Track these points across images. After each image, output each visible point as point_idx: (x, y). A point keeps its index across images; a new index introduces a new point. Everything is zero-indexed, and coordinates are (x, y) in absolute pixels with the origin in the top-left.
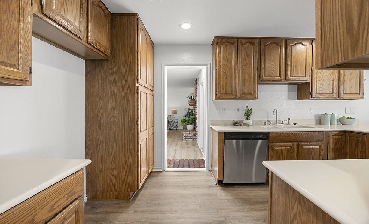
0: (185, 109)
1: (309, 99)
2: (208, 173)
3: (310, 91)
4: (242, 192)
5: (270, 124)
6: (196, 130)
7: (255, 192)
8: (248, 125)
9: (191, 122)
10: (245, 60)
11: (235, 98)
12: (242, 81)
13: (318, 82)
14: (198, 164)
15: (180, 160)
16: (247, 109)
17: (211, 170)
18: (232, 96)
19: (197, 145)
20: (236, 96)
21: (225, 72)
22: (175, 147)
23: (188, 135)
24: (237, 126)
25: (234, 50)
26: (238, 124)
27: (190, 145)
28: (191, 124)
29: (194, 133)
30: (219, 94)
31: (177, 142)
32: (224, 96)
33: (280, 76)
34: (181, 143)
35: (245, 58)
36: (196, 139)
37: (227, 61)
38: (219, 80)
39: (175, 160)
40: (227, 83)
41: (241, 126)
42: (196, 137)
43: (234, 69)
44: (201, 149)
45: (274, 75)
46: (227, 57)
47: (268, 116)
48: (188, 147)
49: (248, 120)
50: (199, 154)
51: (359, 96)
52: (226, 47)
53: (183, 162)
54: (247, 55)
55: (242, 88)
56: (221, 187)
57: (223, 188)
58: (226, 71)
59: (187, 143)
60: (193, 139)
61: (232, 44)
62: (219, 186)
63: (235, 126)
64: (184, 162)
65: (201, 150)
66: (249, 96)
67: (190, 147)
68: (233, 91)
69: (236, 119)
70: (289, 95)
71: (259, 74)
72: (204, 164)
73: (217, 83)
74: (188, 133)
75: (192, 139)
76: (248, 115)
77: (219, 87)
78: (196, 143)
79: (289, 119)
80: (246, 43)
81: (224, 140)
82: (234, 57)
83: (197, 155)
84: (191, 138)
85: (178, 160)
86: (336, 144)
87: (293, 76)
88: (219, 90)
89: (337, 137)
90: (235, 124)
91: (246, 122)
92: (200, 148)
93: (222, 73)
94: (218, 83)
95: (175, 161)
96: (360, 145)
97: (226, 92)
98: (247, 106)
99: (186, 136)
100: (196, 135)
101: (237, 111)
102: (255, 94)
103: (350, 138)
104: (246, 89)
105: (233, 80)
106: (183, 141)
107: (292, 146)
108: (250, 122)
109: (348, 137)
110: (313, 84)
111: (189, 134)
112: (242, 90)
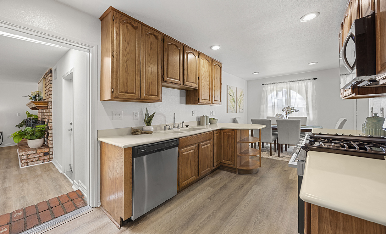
0: (19, 115)
1: (197, 104)
2: (98, 213)
3: (198, 97)
4: (159, 221)
5: (169, 128)
6: (50, 146)
7: (172, 211)
8: (150, 132)
9: (38, 134)
10: (150, 54)
11: (139, 99)
12: (146, 78)
13: (203, 89)
14: (70, 202)
15: (24, 210)
16: (147, 114)
17: (101, 205)
18: (135, 96)
19: (54, 169)
20: (139, 96)
21: (126, 63)
22: (3, 183)
23: (33, 156)
24: (137, 134)
25: (137, 38)
26: (139, 132)
27: (39, 172)
28: (38, 138)
29: (46, 150)
30: (118, 92)
31: (6, 172)
32: (125, 96)
33: (180, 80)
34: (15, 173)
35: (149, 52)
36: (51, 160)
37: (128, 48)
38: (118, 72)
39: (11, 214)
40: (128, 78)
41: (142, 134)
42: (51, 157)
43: (137, 62)
44: (65, 174)
45: (175, 78)
46: (128, 43)
47: (165, 121)
48: (37, 177)
49: (149, 126)
50: (64, 183)
51: (220, 103)
52: (127, 29)
53: (36, 212)
54: (151, 48)
55: (146, 87)
56: (129, 229)
57: (133, 228)
58: (128, 61)
59: (33, 170)
60: (44, 160)
61: (135, 28)
62: (126, 228)
63: (135, 134)
64: (37, 210)
65: (64, 176)
66: (153, 97)
67: (41, 176)
68: (136, 90)
69: (134, 126)
70: (181, 99)
71: (162, 74)
72: (82, 199)
73: (114, 76)
74: (34, 152)
75: (42, 161)
76: (149, 120)
77: (117, 82)
78: (51, 165)
79: (183, 122)
80: (151, 34)
81: (133, 157)
82: (137, 45)
83: (60, 186)
84: (39, 160)
85: (18, 211)
86: (217, 140)
87: (188, 82)
88: (117, 85)
89: (218, 134)
90: (134, 132)
91: (147, 128)
92: (61, 172)
93: (121, 62)
94: (116, 75)
95: (11, 218)
96: (230, 138)
97: (127, 90)
98: (147, 110)
99: (27, 158)
100: (51, 153)
101: (135, 116)
102: (159, 96)
103: (224, 134)
104: (151, 89)
105: (137, 76)
106: (20, 167)
107: (195, 148)
108: (151, 128)
109: (223, 133)
110: (200, 91)
111: (36, 153)
112: (146, 89)
